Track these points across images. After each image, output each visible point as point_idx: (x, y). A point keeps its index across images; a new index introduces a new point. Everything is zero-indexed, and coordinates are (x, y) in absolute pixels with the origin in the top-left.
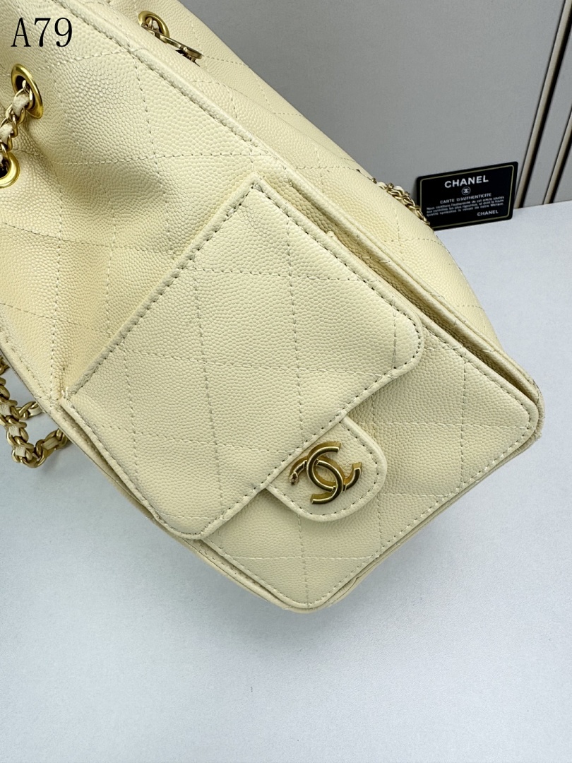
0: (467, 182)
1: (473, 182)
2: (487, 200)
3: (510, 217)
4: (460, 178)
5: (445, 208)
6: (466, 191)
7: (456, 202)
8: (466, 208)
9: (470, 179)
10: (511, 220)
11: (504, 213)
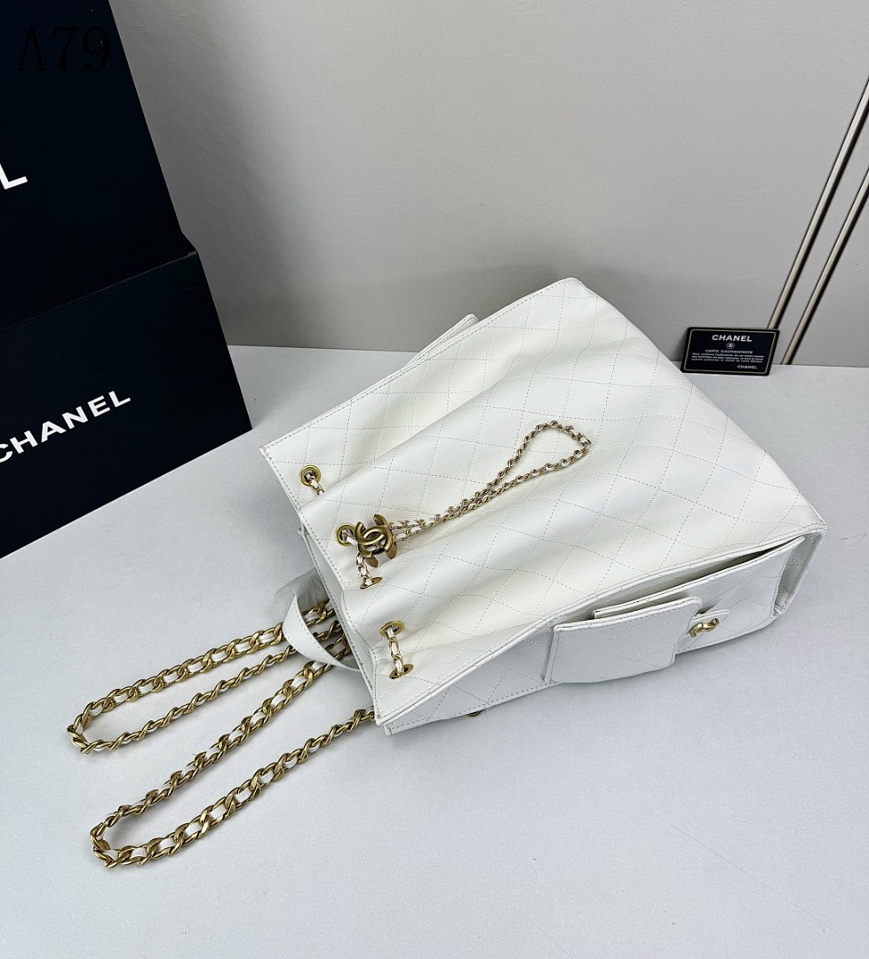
0: (733, 338)
1: (738, 339)
2: (748, 356)
3: (767, 374)
4: (727, 334)
5: (709, 355)
6: (731, 346)
7: (720, 353)
8: (729, 359)
9: (735, 337)
10: (768, 377)
11: (763, 369)
